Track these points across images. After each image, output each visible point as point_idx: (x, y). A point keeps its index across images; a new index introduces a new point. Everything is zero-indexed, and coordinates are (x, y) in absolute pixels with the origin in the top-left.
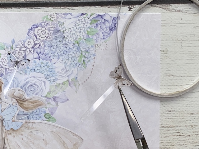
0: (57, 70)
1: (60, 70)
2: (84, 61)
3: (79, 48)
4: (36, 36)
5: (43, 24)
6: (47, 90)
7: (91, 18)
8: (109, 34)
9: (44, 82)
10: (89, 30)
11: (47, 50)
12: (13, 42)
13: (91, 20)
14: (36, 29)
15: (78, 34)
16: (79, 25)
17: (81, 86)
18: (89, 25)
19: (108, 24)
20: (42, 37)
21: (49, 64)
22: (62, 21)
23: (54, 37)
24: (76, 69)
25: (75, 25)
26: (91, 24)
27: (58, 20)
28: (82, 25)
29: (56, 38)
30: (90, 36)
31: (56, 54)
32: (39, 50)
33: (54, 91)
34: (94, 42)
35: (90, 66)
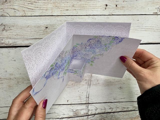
0: (96, 52)
1: (98, 51)
2: (107, 50)
3: (106, 46)
4: (90, 42)
5: (93, 39)
6: (93, 56)
7: (113, 37)
8: (118, 43)
9: (92, 54)
10: (111, 41)
11: (94, 46)
12: (82, 43)
13: (113, 38)
14: (91, 40)
15: (107, 42)
16: (107, 39)
17: (104, 56)
18: (111, 40)
19: (119, 40)
20: (93, 42)
21: (94, 50)
22: (101, 38)
23: (97, 43)
24: (103, 52)
25: (106, 40)
26: (112, 39)
27: (100, 38)
28: (109, 40)
29: (98, 43)
30: (111, 43)
31: (97, 47)
32: (91, 46)
33: (95, 56)
34: (112, 45)
35: (108, 51)
